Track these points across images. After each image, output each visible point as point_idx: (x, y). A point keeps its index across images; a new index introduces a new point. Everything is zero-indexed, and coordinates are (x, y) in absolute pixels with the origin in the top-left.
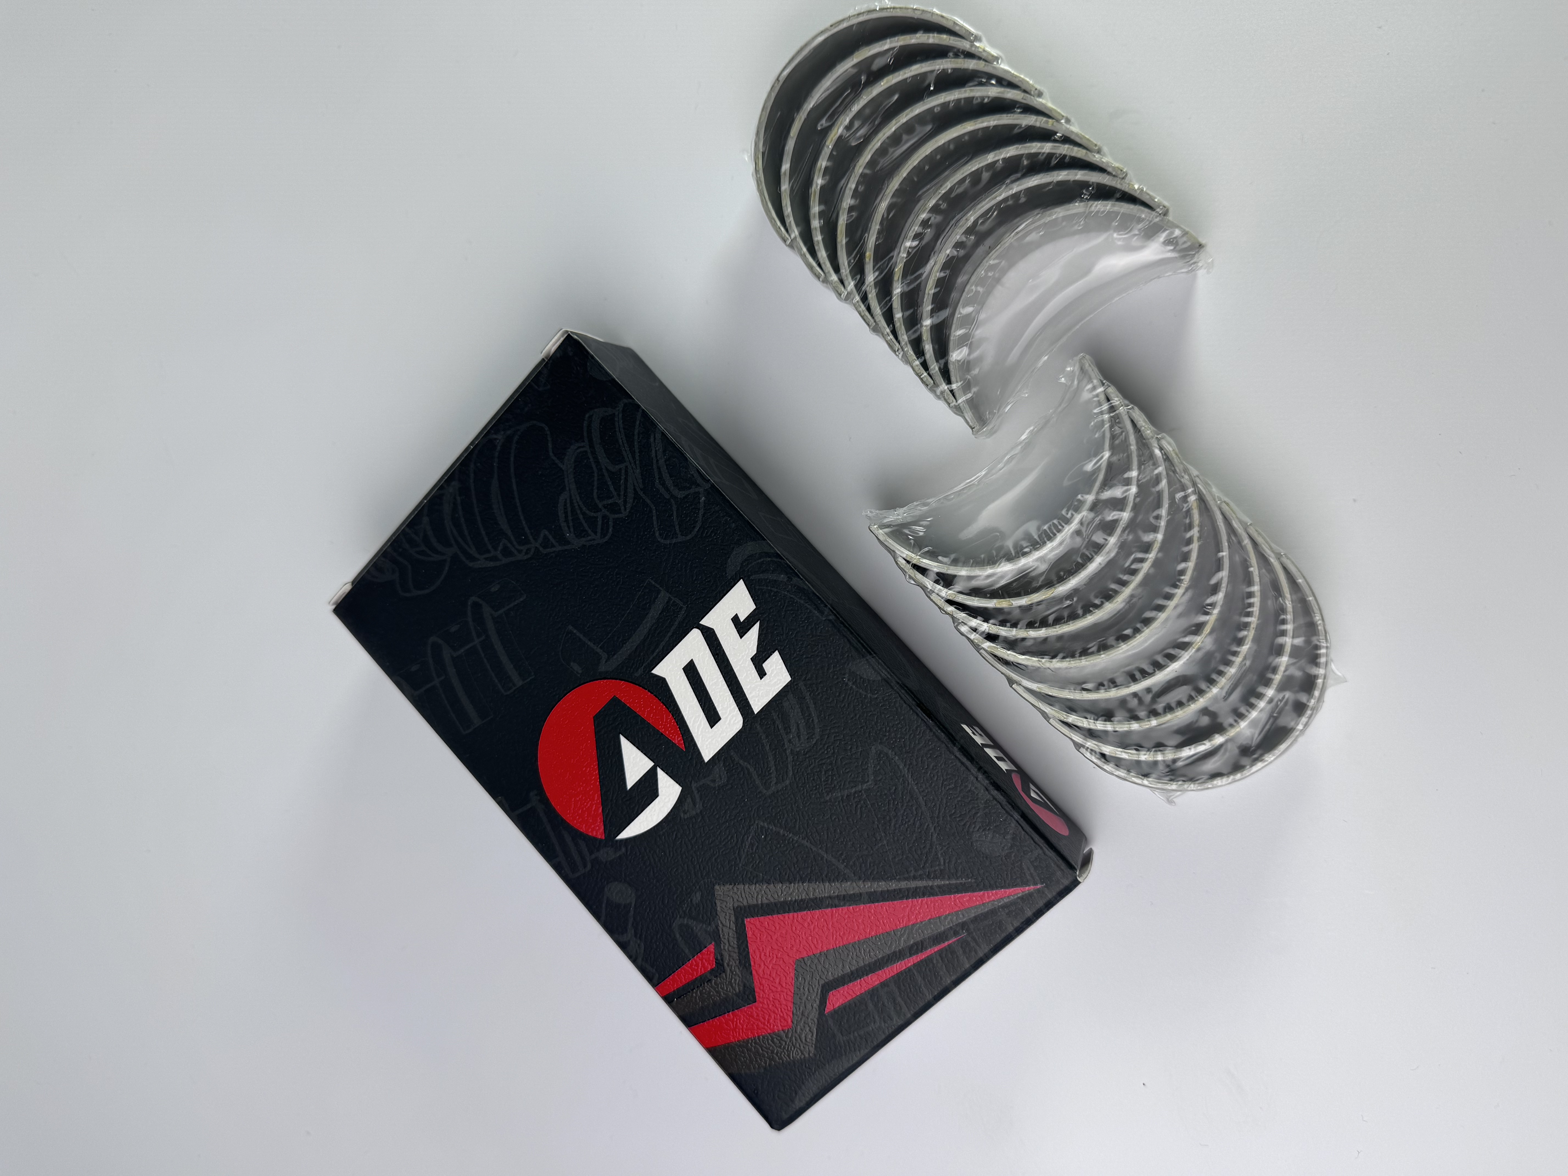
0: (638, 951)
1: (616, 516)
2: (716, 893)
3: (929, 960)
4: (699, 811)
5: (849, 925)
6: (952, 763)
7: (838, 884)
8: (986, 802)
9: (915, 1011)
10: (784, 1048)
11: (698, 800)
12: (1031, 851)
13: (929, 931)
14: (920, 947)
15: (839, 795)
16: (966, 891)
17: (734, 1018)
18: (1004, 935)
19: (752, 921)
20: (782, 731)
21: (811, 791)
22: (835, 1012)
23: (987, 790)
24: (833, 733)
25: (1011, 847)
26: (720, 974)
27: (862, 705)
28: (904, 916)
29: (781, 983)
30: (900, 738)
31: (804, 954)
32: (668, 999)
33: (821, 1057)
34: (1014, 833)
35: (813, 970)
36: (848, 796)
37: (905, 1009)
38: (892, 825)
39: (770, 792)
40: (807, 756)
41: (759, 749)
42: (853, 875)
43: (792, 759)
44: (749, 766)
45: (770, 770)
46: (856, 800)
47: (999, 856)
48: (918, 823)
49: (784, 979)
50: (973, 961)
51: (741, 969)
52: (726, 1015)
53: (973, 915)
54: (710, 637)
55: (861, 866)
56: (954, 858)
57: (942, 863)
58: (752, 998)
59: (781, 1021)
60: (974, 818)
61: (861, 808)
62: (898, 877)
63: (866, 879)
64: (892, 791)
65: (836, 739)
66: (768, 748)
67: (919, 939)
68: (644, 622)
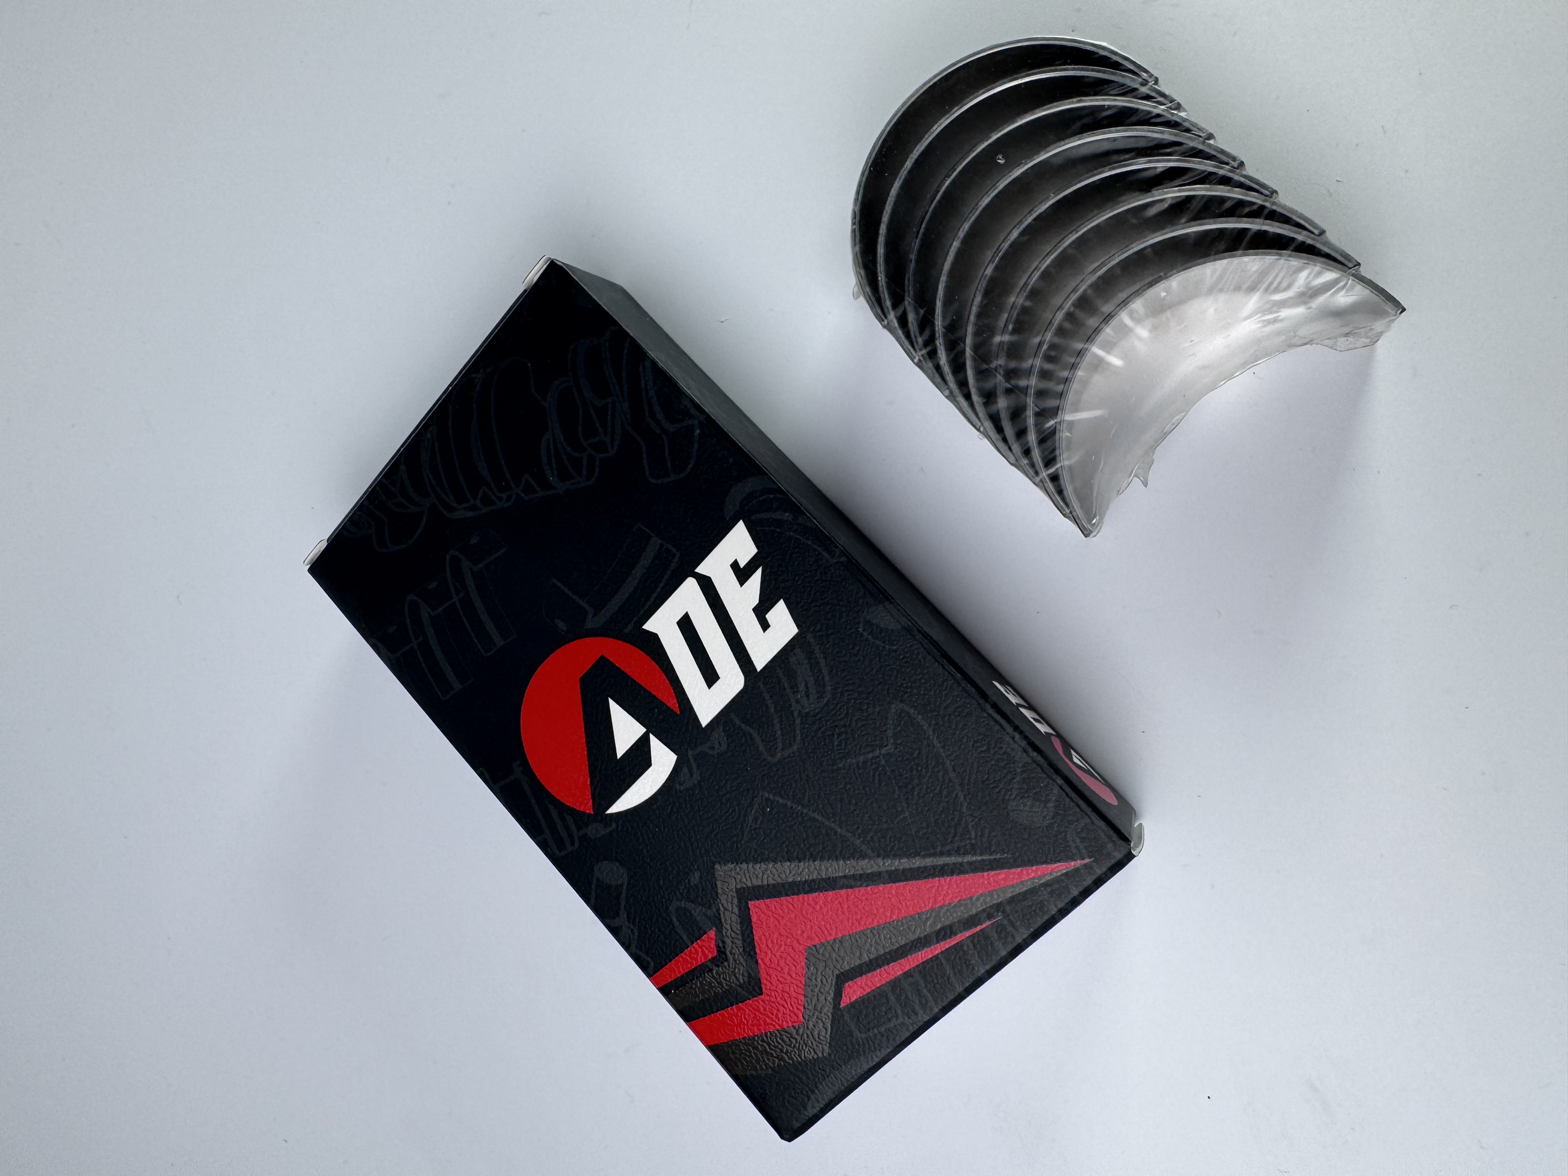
0: (631, 937)
1: (603, 455)
2: (717, 873)
3: (959, 946)
4: (696, 782)
5: (867, 908)
6: (983, 721)
7: (854, 862)
8: (1024, 766)
9: (944, 1005)
10: (795, 1046)
11: (695, 769)
12: (1077, 821)
13: (959, 914)
14: (948, 932)
15: (854, 761)
16: (1002, 868)
17: (737, 1012)
18: (1046, 917)
19: (757, 905)
20: (788, 690)
21: (821, 757)
22: (852, 1005)
23: (1025, 751)
24: (847, 691)
25: (1053, 817)
26: (722, 963)
27: (880, 659)
28: (929, 899)
29: (790, 973)
30: (924, 694)
31: (817, 941)
32: (665, 991)
33: (837, 1058)
34: (1056, 801)
35: (825, 959)
36: (864, 762)
37: (932, 1003)
38: (916, 793)
39: (776, 760)
40: (818, 718)
41: (762, 711)
42: (869, 852)
43: (800, 722)
44: (751, 731)
45: (775, 735)
46: (874, 766)
47: (1040, 827)
48: (945, 793)
49: (794, 968)
50: (1010, 948)
51: (745, 957)
52: (729, 1009)
53: (1010, 895)
54: (707, 586)
55: (880, 841)
56: (987, 830)
57: (973, 837)
58: (758, 991)
59: (790, 1015)
60: (1010, 785)
61: (879, 775)
62: (923, 853)
63: (886, 856)
64: (915, 755)
65: (849, 697)
66: (772, 710)
67: (947, 923)
68: (633, 572)
